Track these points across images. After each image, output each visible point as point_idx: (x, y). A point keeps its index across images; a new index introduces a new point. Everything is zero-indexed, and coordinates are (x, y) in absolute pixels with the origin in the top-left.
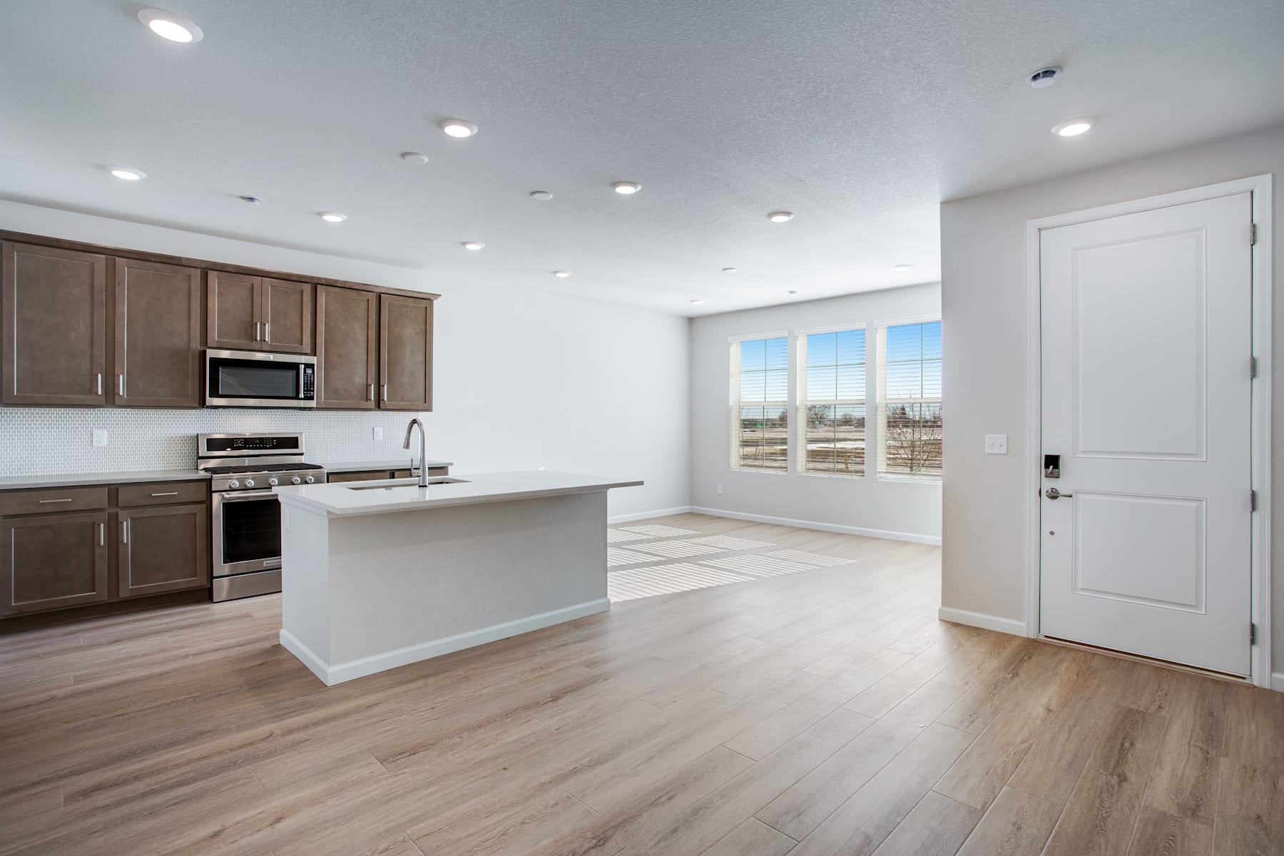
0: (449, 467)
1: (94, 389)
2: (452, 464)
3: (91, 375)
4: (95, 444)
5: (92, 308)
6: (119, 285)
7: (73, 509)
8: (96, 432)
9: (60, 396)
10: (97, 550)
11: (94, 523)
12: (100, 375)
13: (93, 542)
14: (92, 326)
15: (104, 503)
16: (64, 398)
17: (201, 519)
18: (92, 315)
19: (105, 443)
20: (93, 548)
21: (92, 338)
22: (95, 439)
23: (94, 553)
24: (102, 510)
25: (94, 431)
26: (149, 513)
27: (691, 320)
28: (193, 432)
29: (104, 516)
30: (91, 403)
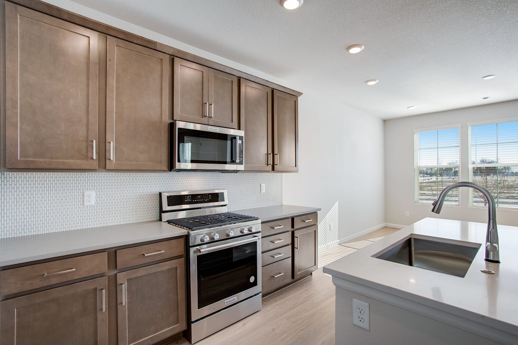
0: (318, 212)
1: (89, 154)
2: (320, 209)
3: (87, 141)
4: (86, 204)
5: (88, 78)
6: (110, 60)
7: (77, 277)
8: (86, 193)
9: (60, 160)
10: (99, 316)
11: (96, 289)
12: (94, 141)
13: (96, 308)
14: (88, 95)
15: (104, 268)
16: (64, 163)
17: (181, 272)
18: (88, 86)
19: (93, 202)
20: (96, 313)
21: (88, 107)
22: (86, 198)
23: (96, 319)
24: (102, 275)
25: (85, 192)
26: (142, 272)
27: (385, 121)
28: (157, 191)
29: (104, 282)
30: (88, 168)
